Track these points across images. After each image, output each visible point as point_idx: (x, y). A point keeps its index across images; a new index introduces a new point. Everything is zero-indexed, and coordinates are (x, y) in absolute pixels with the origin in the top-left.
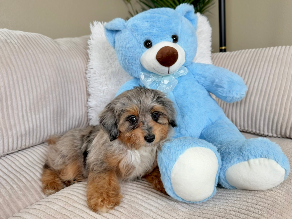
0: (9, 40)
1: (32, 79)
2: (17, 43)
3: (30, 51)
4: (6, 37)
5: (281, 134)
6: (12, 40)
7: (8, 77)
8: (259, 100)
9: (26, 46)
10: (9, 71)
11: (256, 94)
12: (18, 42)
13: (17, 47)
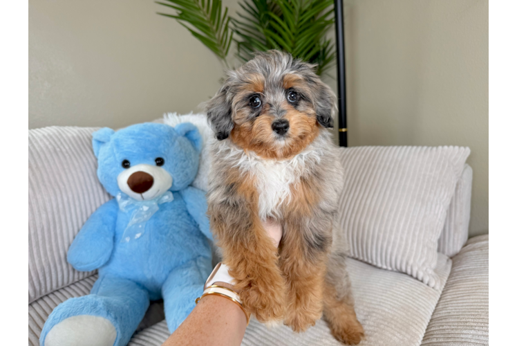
0: (59, 147)
1: (86, 197)
2: (69, 151)
3: (84, 159)
4: (56, 143)
5: (396, 267)
6: (62, 147)
7: (56, 200)
8: (370, 223)
9: (80, 153)
10: (58, 192)
11: (367, 215)
12: (70, 148)
13: (68, 157)
